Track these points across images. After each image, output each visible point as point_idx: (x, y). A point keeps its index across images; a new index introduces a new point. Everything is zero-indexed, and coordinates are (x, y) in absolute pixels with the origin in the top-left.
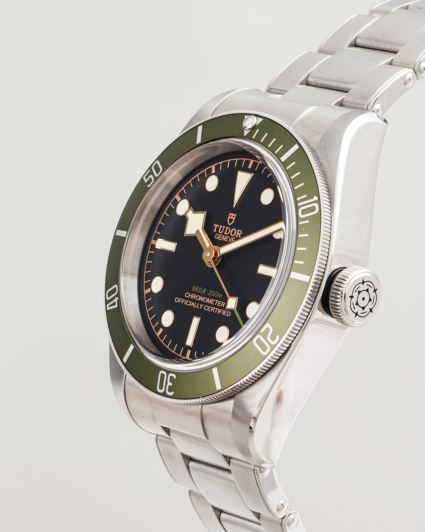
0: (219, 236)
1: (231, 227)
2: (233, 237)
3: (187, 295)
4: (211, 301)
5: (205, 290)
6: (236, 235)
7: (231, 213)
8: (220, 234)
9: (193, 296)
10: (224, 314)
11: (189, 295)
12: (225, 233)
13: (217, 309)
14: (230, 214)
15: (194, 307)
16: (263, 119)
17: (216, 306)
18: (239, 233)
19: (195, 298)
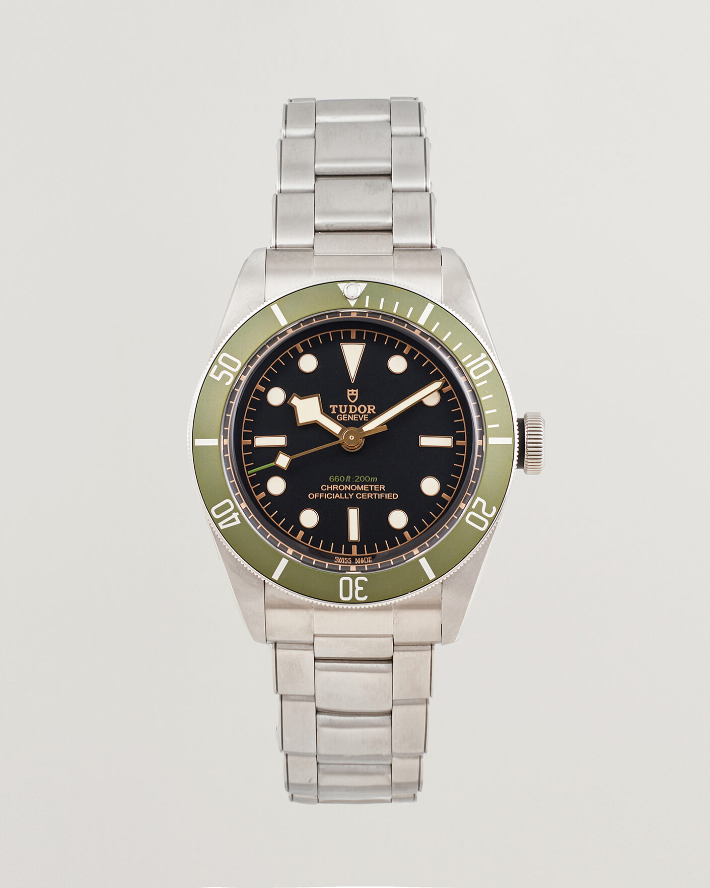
0: (342, 417)
1: (357, 404)
2: (364, 414)
3: (324, 488)
4: (364, 487)
5: (349, 477)
6: (367, 411)
7: (350, 389)
8: (342, 414)
9: (334, 488)
10: (388, 498)
11: (328, 487)
12: (351, 412)
13: (375, 494)
14: (349, 391)
15: (340, 499)
16: (366, 284)
17: (373, 492)
18: (371, 409)
19: (338, 488)
